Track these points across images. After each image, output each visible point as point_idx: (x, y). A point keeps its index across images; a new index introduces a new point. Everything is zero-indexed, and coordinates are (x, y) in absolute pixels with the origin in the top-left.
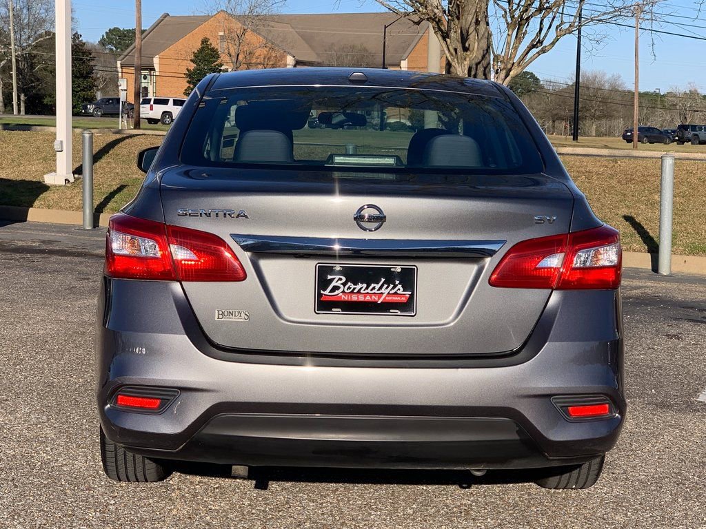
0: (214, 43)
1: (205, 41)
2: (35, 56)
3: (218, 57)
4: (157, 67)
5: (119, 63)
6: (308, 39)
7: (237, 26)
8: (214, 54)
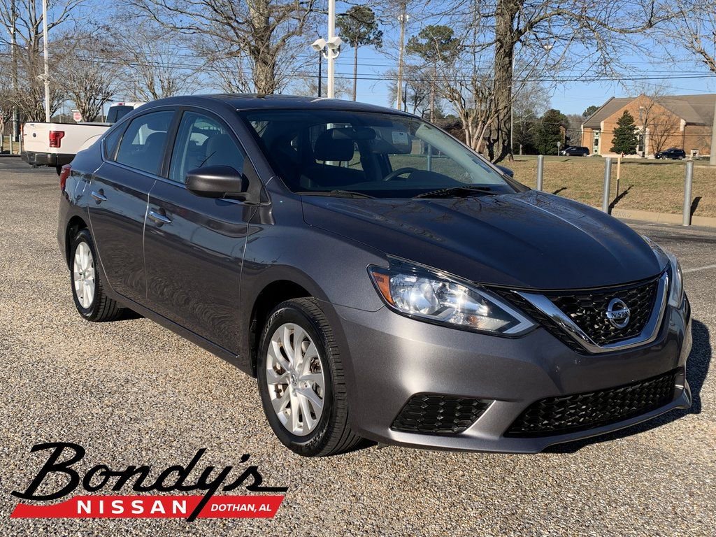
0: (631, 113)
1: (626, 112)
2: (529, 124)
3: (633, 121)
4: (602, 127)
5: (582, 126)
6: (697, 110)
7: (648, 103)
8: (631, 120)
